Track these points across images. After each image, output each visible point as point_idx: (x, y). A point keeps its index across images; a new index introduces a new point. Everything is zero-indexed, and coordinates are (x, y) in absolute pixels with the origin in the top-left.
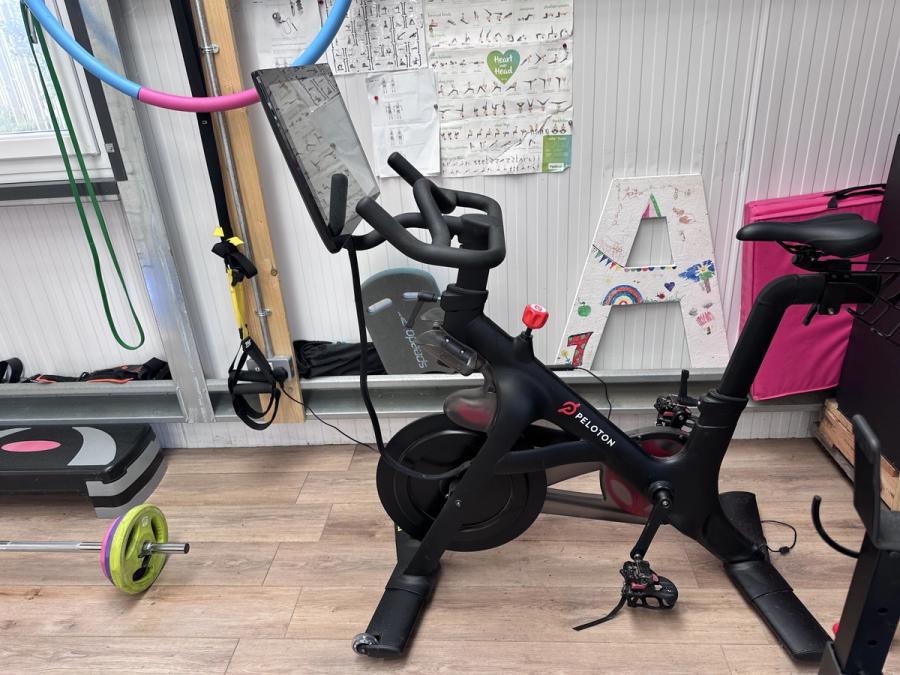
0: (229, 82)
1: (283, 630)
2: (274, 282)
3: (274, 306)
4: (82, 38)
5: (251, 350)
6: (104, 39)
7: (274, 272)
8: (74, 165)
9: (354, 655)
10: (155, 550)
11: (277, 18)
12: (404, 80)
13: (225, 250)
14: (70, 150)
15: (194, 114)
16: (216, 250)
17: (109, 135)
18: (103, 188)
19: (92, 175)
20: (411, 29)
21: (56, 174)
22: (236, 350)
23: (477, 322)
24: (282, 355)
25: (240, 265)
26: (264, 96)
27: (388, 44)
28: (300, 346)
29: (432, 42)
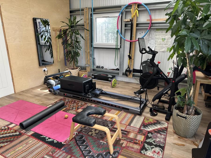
0: (134, 39)
1: (127, 92)
2: (133, 61)
3: (132, 63)
4: (121, 33)
5: (129, 67)
6: (123, 35)
7: (133, 59)
8: (117, 46)
9: (134, 94)
10: (116, 83)
11: (140, 33)
12: (152, 40)
14: (117, 45)
15: (130, 42)
16: (128, 56)
17: (121, 44)
19: (118, 48)
20: (154, 35)
21: (115, 47)
22: (127, 67)
23: (153, 63)
24: (132, 69)
25: (130, 57)
26: (138, 40)
27: (151, 37)
28: (134, 69)
29: (156, 37)
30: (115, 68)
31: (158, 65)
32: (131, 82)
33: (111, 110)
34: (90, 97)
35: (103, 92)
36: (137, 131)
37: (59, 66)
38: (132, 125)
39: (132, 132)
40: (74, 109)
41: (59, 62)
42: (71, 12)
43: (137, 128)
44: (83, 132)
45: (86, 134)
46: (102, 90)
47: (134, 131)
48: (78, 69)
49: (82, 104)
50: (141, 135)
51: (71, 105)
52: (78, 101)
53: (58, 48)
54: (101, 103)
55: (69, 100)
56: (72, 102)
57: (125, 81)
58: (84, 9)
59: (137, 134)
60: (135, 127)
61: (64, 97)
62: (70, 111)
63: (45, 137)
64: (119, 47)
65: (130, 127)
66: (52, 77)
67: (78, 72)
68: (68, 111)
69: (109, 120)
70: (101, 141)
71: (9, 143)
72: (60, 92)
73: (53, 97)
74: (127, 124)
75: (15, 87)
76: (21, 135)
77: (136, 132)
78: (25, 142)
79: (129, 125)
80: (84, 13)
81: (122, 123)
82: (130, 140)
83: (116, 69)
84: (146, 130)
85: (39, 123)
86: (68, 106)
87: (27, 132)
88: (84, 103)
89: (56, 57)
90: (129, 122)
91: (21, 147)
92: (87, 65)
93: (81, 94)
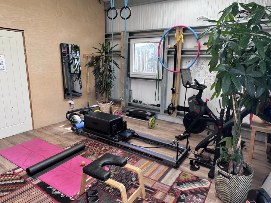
0: (178, 70)
1: (167, 135)
2: (177, 96)
3: (176, 99)
4: (163, 62)
5: (172, 103)
6: (165, 63)
7: (178, 94)
8: (158, 77)
9: (175, 138)
10: (154, 124)
11: (186, 63)
12: (201, 72)
13: (172, 89)
14: (158, 75)
15: (173, 73)
16: (171, 89)
17: (163, 74)
18: (160, 80)
19: (159, 78)
20: (203, 65)
21: (155, 78)
22: (170, 103)
23: (200, 100)
24: (176, 106)
25: (173, 91)
26: (181, 72)
27: (200, 67)
28: (178, 106)
29: (206, 67)
30: (156, 103)
31: (206, 103)
32: (175, 122)
33: (140, 159)
34: (117, 140)
35: (135, 134)
36: (167, 190)
37: (89, 99)
38: (162, 181)
39: (160, 190)
40: (95, 155)
41: (88, 94)
42: (106, 36)
43: (168, 186)
44: (98, 185)
45: (102, 188)
46: (134, 132)
47: (163, 189)
48: (111, 103)
49: (106, 148)
50: (171, 195)
51: (93, 149)
52: (102, 144)
53: (89, 78)
54: (130, 149)
55: (92, 143)
56: (95, 145)
57: (168, 120)
58: (121, 33)
59: (166, 194)
60: (166, 184)
61: (87, 138)
62: (90, 156)
63: (52, 189)
64: (161, 78)
65: (160, 184)
66: (79, 111)
67: (110, 107)
68: (88, 157)
69: (134, 173)
70: (118, 200)
71: (9, 192)
72: (83, 131)
73: (74, 137)
74: (157, 180)
75: (34, 123)
76: (25, 183)
77: (165, 190)
78: (27, 193)
79: (159, 181)
80: (120, 37)
81: (150, 178)
82: (155, 201)
83: (157, 105)
84: (179, 189)
85: (50, 170)
86: (89, 150)
87: (33, 180)
88: (109, 148)
89: (85, 88)
90: (160, 176)
91: (21, 199)
92: (122, 98)
93: (107, 136)
